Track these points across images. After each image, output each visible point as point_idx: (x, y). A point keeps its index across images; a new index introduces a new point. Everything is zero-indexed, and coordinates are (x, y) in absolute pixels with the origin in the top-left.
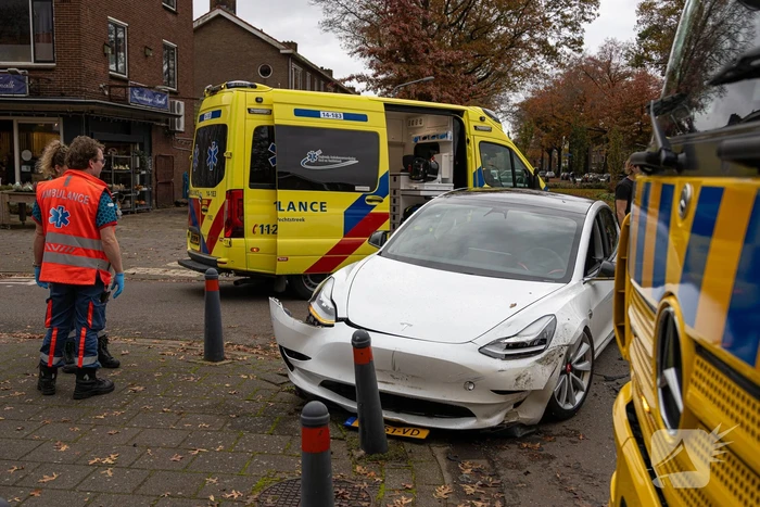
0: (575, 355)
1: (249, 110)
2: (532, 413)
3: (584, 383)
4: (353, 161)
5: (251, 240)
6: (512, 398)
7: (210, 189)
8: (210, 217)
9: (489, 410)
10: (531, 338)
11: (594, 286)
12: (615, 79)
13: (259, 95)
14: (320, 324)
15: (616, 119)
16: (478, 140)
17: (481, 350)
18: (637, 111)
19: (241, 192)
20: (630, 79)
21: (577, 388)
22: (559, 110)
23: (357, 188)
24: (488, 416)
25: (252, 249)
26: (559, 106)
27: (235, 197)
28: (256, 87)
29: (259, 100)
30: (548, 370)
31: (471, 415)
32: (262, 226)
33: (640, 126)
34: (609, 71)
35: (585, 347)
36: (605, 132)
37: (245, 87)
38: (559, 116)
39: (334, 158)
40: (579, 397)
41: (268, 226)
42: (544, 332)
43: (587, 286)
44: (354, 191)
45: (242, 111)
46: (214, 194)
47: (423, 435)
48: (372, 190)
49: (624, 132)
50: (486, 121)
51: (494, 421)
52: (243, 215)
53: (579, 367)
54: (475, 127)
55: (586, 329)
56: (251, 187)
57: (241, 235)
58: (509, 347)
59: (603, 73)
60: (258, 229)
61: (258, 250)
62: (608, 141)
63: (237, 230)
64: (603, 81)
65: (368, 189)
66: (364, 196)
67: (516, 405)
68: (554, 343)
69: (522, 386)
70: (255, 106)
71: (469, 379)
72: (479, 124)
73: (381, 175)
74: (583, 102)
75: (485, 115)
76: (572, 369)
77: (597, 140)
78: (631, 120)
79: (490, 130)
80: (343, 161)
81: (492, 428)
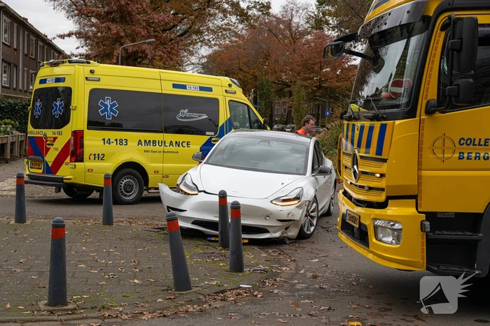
0: (310, 208)
1: (86, 78)
2: (293, 233)
3: (315, 222)
4: (205, 117)
5: (87, 164)
6: (286, 224)
7: (56, 130)
8: (56, 149)
9: (276, 229)
10: (293, 197)
11: (316, 178)
12: (296, 36)
13: (92, 68)
14: (188, 194)
15: (299, 74)
16: (228, 99)
17: (271, 202)
18: (316, 68)
19: (82, 132)
20: (309, 37)
21: (312, 225)
22: (245, 64)
23: (207, 133)
24: (275, 232)
25: (88, 170)
26: (245, 60)
27: (78, 135)
28: (89, 63)
29: (92, 72)
30: (301, 211)
31: (268, 232)
32: (95, 155)
33: (320, 80)
34: (290, 30)
35: (315, 205)
36: (289, 86)
37: (83, 63)
38: (245, 69)
39: (195, 115)
40: (312, 229)
41: (99, 155)
42: (298, 195)
43: (313, 178)
44: (205, 135)
45: (83, 79)
46: (60, 133)
47: (246, 241)
48: (215, 135)
49: (306, 87)
50: (233, 87)
51: (277, 235)
52: (83, 147)
53: (312, 214)
54: (226, 91)
55: (315, 197)
56: (88, 129)
57: (82, 160)
58: (284, 201)
59: (284, 30)
60: (92, 157)
61: (92, 170)
62: (291, 94)
63: (79, 157)
64: (285, 37)
65: (213, 133)
66: (211, 138)
67: (286, 229)
68: (303, 199)
69: (290, 217)
70: (90, 76)
71: (267, 215)
72: (228, 89)
73: (220, 125)
74: (267, 57)
75: (232, 83)
76: (309, 215)
77: (280, 93)
78: (311, 76)
79: (235, 93)
80: (200, 116)
81: (277, 238)
